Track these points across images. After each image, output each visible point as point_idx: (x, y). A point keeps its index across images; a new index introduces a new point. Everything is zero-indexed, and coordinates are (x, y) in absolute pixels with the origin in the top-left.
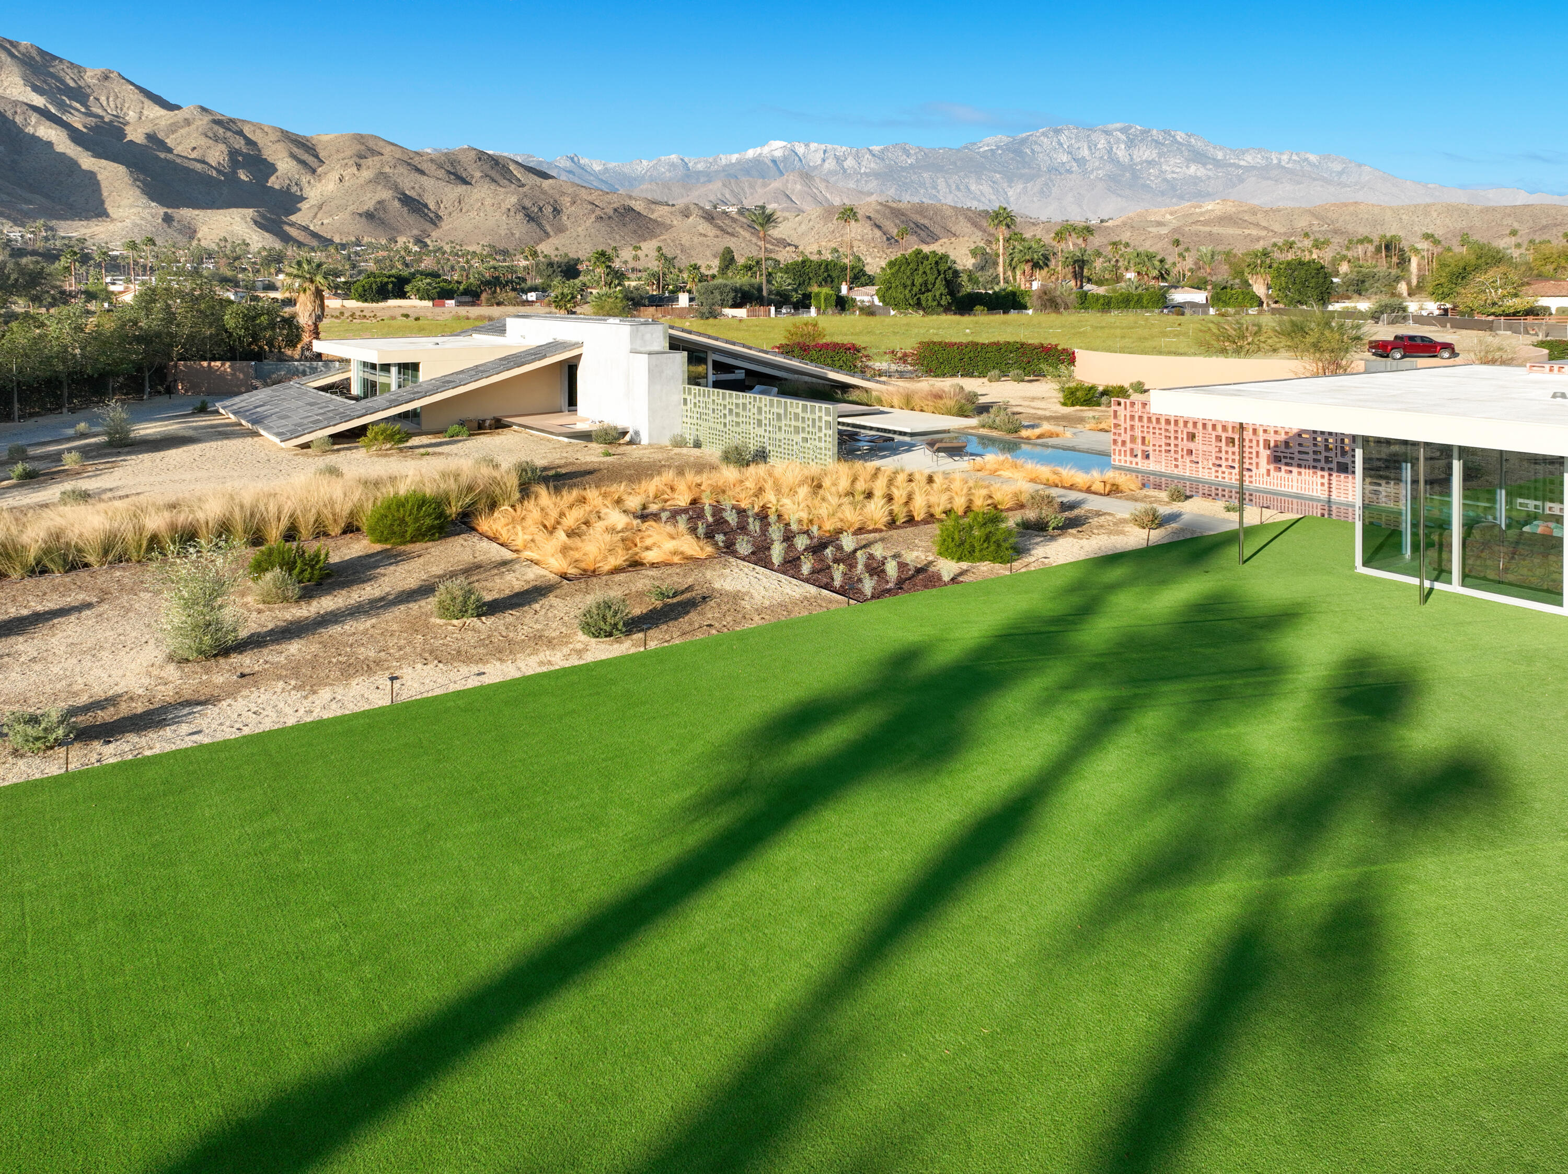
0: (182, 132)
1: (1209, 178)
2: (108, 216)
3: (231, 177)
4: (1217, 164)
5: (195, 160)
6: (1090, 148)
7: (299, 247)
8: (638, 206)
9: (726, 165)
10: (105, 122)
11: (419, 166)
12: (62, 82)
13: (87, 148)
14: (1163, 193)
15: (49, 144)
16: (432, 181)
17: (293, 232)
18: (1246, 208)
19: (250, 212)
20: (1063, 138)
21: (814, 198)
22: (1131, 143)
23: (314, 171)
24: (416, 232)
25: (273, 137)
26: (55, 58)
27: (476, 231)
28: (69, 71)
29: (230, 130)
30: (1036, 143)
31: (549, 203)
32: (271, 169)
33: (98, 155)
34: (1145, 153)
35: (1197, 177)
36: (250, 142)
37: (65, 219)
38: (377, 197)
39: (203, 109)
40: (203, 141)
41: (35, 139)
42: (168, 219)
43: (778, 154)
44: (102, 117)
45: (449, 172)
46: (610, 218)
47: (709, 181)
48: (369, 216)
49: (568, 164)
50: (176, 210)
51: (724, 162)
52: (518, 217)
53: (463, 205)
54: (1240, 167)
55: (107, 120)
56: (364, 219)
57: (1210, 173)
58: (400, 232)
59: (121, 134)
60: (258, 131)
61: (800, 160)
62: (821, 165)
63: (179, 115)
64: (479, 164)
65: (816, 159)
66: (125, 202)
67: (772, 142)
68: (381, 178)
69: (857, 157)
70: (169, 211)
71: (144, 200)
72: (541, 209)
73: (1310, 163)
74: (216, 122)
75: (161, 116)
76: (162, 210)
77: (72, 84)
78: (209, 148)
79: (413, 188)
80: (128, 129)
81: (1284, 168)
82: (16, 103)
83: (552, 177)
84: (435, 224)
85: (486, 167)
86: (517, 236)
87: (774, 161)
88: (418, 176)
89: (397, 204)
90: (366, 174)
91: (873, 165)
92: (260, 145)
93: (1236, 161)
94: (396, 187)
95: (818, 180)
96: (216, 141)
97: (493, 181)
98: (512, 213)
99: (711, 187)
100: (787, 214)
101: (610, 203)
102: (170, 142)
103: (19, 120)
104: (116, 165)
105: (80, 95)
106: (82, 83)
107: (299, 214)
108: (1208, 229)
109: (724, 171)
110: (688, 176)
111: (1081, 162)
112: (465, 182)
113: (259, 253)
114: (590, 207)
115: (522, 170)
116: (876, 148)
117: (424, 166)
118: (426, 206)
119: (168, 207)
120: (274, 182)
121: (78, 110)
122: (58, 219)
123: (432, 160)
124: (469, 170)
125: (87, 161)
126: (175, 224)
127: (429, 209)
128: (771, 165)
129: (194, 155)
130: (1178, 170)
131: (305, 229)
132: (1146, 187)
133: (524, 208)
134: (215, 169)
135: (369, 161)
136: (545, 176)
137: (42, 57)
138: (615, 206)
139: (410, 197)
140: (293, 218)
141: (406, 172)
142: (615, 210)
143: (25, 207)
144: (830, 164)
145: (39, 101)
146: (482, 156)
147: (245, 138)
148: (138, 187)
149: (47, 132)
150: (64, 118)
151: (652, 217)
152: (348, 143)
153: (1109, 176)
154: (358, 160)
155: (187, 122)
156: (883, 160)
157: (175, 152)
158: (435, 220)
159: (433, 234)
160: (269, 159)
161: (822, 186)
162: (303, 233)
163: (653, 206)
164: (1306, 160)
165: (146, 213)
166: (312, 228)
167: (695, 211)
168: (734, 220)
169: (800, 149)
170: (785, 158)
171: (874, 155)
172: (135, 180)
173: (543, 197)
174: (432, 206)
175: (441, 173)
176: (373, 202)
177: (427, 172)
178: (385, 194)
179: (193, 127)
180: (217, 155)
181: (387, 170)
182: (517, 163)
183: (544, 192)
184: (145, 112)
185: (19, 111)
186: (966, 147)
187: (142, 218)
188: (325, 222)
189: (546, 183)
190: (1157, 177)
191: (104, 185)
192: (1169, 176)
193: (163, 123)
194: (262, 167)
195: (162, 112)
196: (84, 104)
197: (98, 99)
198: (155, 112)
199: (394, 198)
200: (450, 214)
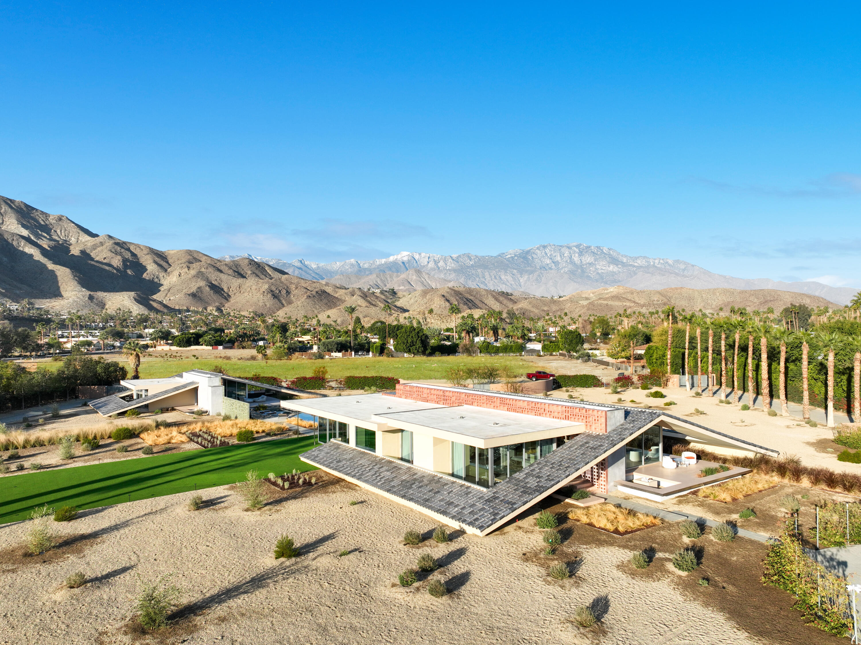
0: (99, 249)
1: (620, 272)
2: (61, 296)
3: (125, 273)
4: (624, 264)
5: (106, 264)
6: (561, 256)
7: (157, 313)
8: (329, 290)
9: (380, 265)
10: (59, 244)
11: (219, 268)
12: (37, 222)
13: (50, 259)
14: (597, 281)
15: (31, 256)
16: (226, 276)
17: (155, 305)
18: (628, 291)
19: (132, 294)
20: (547, 251)
21: (422, 283)
22: (581, 254)
23: (166, 271)
24: (217, 304)
25: (145, 252)
26: (34, 209)
27: (247, 304)
28: (41, 216)
29: (123, 248)
30: (534, 253)
31: (284, 288)
32: (144, 269)
33: (55, 263)
34: (588, 259)
35: (613, 272)
36: (134, 255)
37: (39, 298)
38: (198, 285)
39: (110, 237)
40: (110, 254)
41: (24, 253)
42: (91, 298)
43: (405, 259)
44: (58, 241)
45: (235, 271)
46: (314, 296)
47: (371, 274)
48: (194, 295)
49: (298, 264)
50: (95, 293)
51: (378, 263)
52: (268, 296)
53: (241, 289)
54: (634, 266)
55: (60, 243)
56: (191, 297)
57: (620, 270)
58: (209, 304)
59: (68, 250)
60: (138, 248)
61: (417, 262)
62: (427, 265)
63: (97, 240)
64: (250, 266)
65: (424, 262)
66: (70, 288)
67: (402, 252)
68: (200, 275)
69: (445, 261)
70: (92, 293)
71: (79, 287)
72: (280, 291)
73: (669, 265)
74: (117, 244)
75: (88, 241)
76: (88, 293)
77: (42, 223)
78: (112, 258)
79: (216, 280)
80: (71, 248)
81: (656, 267)
82: (13, 234)
83: (287, 274)
84: (227, 300)
85: (254, 268)
86: (268, 306)
88: (218, 273)
89: (207, 288)
90: (193, 272)
91: (453, 265)
92: (139, 256)
93: (633, 263)
94: (207, 280)
95: (424, 274)
96: (116, 254)
97: (257, 276)
98: (265, 294)
99: (370, 277)
100: (405, 293)
101: (315, 288)
102: (93, 255)
103: (15, 243)
104: (65, 268)
105: (47, 229)
106: (47, 222)
107: (158, 294)
108: (606, 302)
109: (378, 268)
110: (360, 271)
111: (556, 263)
112: (243, 277)
113: (136, 317)
114: (305, 290)
115: (272, 270)
116: (454, 256)
117: (222, 268)
118: (222, 289)
119: (91, 291)
120: (145, 276)
121: (45, 237)
122: (35, 298)
123: (226, 265)
124: (245, 270)
125: (51, 266)
126: (95, 300)
127: (224, 292)
128: (402, 264)
129: (105, 261)
130: (604, 268)
131: (161, 303)
132: (588, 277)
133: (271, 291)
134: (116, 269)
135: (194, 265)
136: (283, 273)
137: (27, 208)
138: (317, 290)
139: (214, 285)
140: (155, 297)
141: (212, 271)
142: (317, 292)
143: (18, 292)
144: (431, 265)
145: (25, 233)
146: (252, 262)
147: (131, 252)
148: (76, 280)
149: (29, 250)
150: (38, 242)
151: (336, 296)
152: (183, 255)
153: (570, 271)
154: (188, 264)
155: (102, 244)
156: (458, 262)
157: (95, 260)
158: (227, 298)
159: (226, 305)
160: (143, 264)
161: (426, 277)
162: (160, 305)
163: (337, 290)
164: (667, 262)
165: (80, 295)
166: (164, 302)
167: (358, 293)
168: (377, 297)
169: (417, 257)
170: (409, 261)
171: (453, 260)
172: (75, 276)
173: (281, 285)
174: (226, 290)
175: (230, 272)
176: (196, 288)
177: (223, 271)
178: (202, 283)
179: (105, 246)
180: (117, 262)
181: (203, 270)
182: (269, 266)
183: (282, 283)
184: (80, 238)
185: (15, 239)
186: (499, 255)
187: (78, 298)
188: (171, 298)
189: (284, 277)
190: (594, 272)
191: (59, 278)
192: (600, 271)
193: (89, 244)
194: (139, 268)
195: (87, 238)
196: (49, 234)
197: (56, 231)
198: (84, 238)
199: (206, 285)
200: (235, 294)
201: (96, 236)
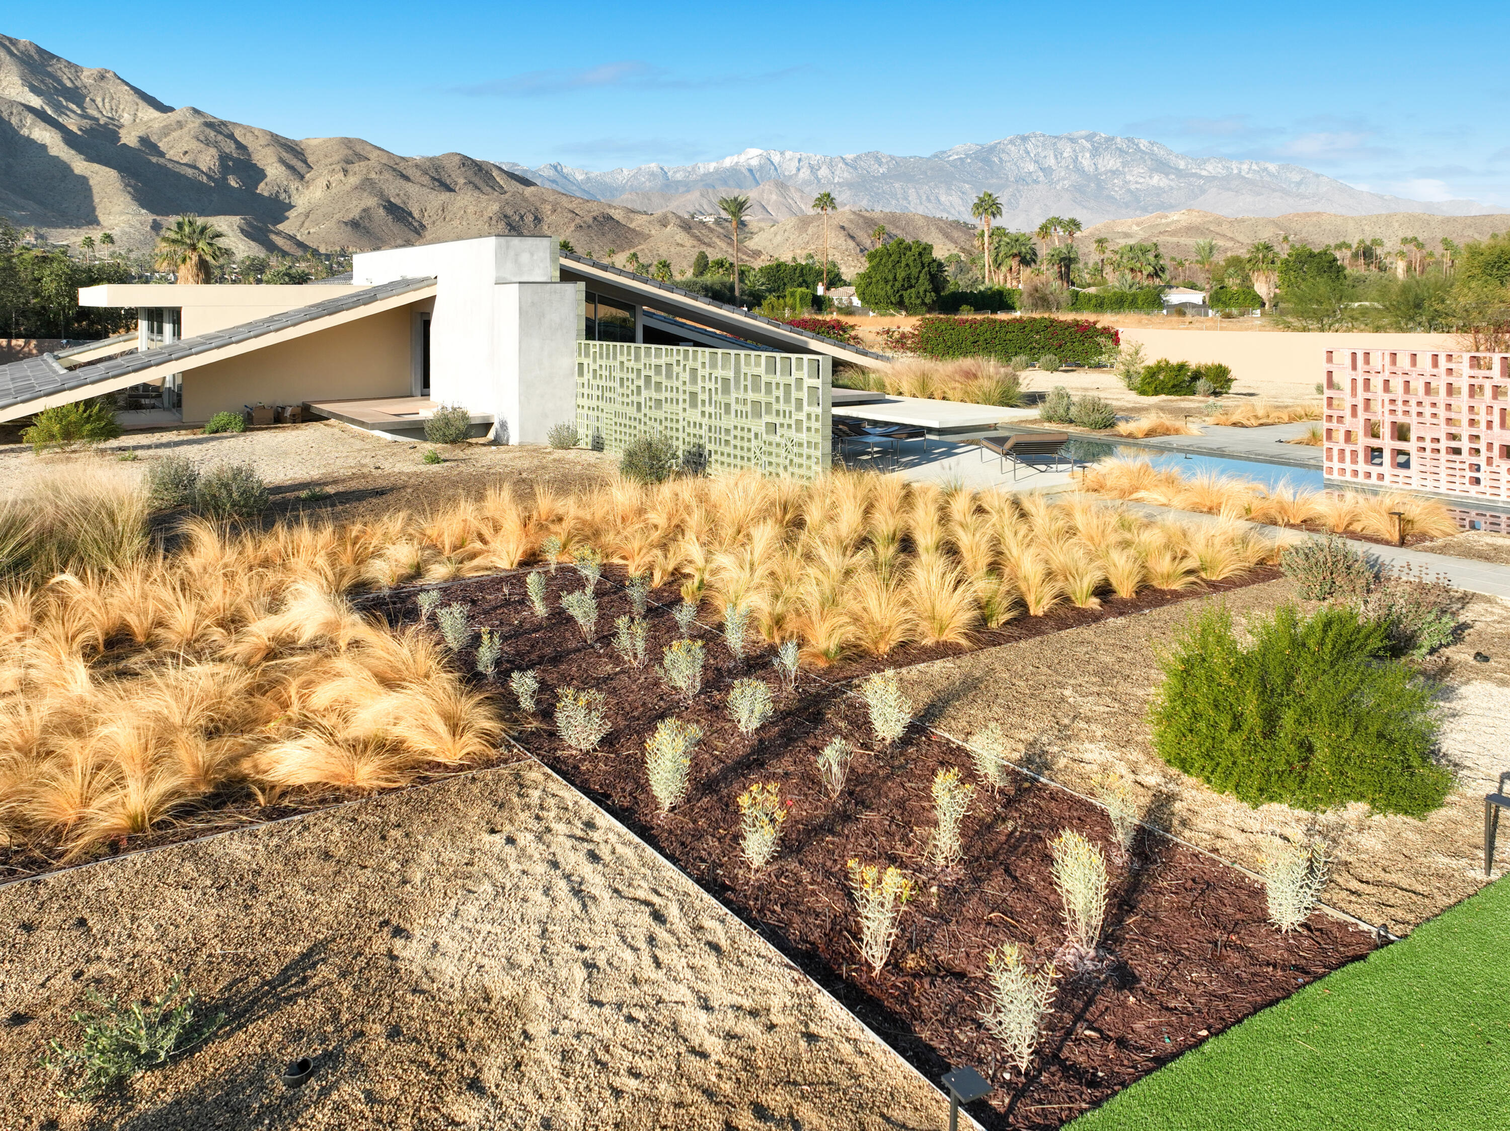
0: (175, 134)
1: (1172, 188)
2: (98, 223)
3: (222, 184)
4: (1180, 173)
5: (186, 165)
6: (1056, 156)
7: (283, 256)
8: (617, 215)
9: (705, 175)
10: (99, 125)
11: (405, 172)
12: (59, 81)
13: (80, 151)
14: (1127, 205)
15: (44, 147)
16: (418, 187)
17: (280, 241)
18: (1211, 219)
19: (239, 220)
20: (1030, 147)
21: (789, 208)
22: (1096, 152)
23: (302, 177)
25: (263, 141)
26: (53, 57)
28: (65, 70)
29: (221, 133)
30: (1003, 151)
31: (530, 211)
32: (260, 174)
33: (90, 159)
34: (1109, 162)
35: (1160, 188)
36: (240, 146)
37: (57, 227)
38: (363, 205)
39: (196, 112)
40: (195, 145)
41: (30, 141)
42: (156, 227)
43: (754, 162)
44: (97, 120)
46: (589, 227)
47: (688, 191)
48: (354, 224)
49: (552, 173)
50: (166, 218)
51: (702, 171)
52: (500, 226)
53: (446, 213)
54: (1201, 177)
55: (102, 122)
56: (351, 225)
57: (1172, 184)
58: (385, 242)
59: (115, 136)
60: (249, 135)
61: (776, 169)
62: (796, 175)
63: (171, 117)
64: (463, 169)
65: (791, 168)
66: (116, 209)
67: (749, 150)
68: (367, 184)
69: (831, 165)
70: (158, 218)
71: (134, 207)
72: (522, 217)
73: (1270, 174)
74: (207, 124)
75: (155, 119)
76: (151, 217)
77: (69, 84)
78: (200, 152)
79: (398, 195)
80: (122, 133)
81: (1244, 178)
82: (12, 104)
83: (534, 184)
84: (420, 233)
85: (470, 173)
87: (750, 171)
88: (403, 182)
89: (381, 211)
90: (353, 180)
91: (846, 175)
92: (251, 149)
93: (1198, 171)
94: (381, 195)
95: (792, 190)
96: (207, 145)
97: (477, 187)
98: (494, 222)
99: (689, 196)
100: (762, 225)
101: (589, 212)
102: (162, 145)
103: (14, 121)
104: (108, 169)
105: (77, 96)
106: (78, 84)
107: (286, 223)
108: (1174, 239)
109: (702, 180)
110: (667, 186)
111: (1047, 171)
112: (450, 189)
113: (245, 262)
114: (570, 215)
115: (505, 176)
116: (849, 156)
117: (409, 172)
118: (410, 214)
119: (157, 215)
120: (263, 189)
121: (73, 111)
122: (48, 227)
123: (417, 166)
124: (453, 176)
125: (80, 166)
126: (164, 231)
127: (413, 218)
128: (747, 174)
129: (185, 160)
130: (1142, 180)
131: (291, 238)
132: (1110, 198)
133: (505, 216)
134: (205, 174)
135: (356, 167)
136: (526, 182)
137: (41, 56)
138: (595, 214)
139: (395, 205)
140: (280, 227)
141: (391, 178)
142: (595, 218)
143: (17, 214)
144: (805, 174)
145: (36, 102)
146: (466, 162)
147: (237, 142)
149: (42, 134)
150: (60, 120)
151: (631, 226)
152: (336, 147)
153: (1075, 187)
154: (345, 165)
155: (180, 125)
156: (856, 169)
157: (167, 156)
158: (419, 229)
160: (259, 164)
161: (797, 196)
163: (632, 215)
164: (1266, 169)
165: (135, 220)
167: (673, 220)
168: (711, 230)
169: (776, 158)
170: (761, 167)
171: (846, 164)
172: (127, 185)
173: (524, 204)
174: (416, 214)
175: (426, 180)
176: (359, 210)
177: (412, 178)
178: (371, 202)
179: (186, 130)
180: (208, 160)
181: (373, 175)
182: (500, 169)
183: (525, 200)
184: (140, 114)
185: (15, 111)
186: (936, 156)
187: (132, 226)
188: (312, 231)
189: (529, 191)
190: (1121, 188)
191: (95, 190)
192: (1133, 187)
193: (156, 125)
194: (251, 173)
195: (156, 114)
196: (80, 105)
197: (94, 101)
198: (149, 114)
199: (379, 205)
200: (434, 222)
201: (171, 109)
